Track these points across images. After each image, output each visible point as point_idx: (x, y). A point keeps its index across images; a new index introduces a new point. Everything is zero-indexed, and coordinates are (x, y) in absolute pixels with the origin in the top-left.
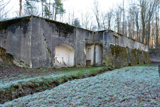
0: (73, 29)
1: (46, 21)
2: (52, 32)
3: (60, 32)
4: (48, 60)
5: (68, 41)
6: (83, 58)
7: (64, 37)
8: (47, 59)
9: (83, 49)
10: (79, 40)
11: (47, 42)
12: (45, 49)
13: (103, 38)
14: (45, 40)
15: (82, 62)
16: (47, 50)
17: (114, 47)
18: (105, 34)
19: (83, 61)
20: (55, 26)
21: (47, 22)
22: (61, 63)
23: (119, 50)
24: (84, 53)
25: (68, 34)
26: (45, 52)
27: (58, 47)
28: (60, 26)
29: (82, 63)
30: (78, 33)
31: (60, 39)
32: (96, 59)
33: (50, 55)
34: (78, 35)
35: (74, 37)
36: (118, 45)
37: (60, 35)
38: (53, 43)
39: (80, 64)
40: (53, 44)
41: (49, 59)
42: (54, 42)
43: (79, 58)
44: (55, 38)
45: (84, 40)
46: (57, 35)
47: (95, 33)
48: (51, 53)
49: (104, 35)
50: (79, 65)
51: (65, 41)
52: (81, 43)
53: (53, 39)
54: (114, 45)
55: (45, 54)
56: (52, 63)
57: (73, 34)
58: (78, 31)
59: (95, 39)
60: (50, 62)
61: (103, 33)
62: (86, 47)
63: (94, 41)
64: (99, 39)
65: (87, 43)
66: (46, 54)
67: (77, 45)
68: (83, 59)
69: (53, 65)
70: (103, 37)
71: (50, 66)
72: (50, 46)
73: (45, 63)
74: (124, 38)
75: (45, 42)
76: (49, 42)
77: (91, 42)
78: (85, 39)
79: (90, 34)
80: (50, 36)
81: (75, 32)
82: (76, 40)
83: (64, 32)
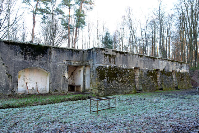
0: (47, 50)
1: (5, 44)
2: (15, 54)
3: (26, 54)
4: (7, 86)
5: (39, 64)
6: (62, 83)
7: (33, 59)
8: (7, 84)
9: (63, 73)
10: (55, 62)
11: (6, 67)
12: (3, 75)
13: (91, 59)
14: (3, 64)
15: (61, 87)
16: (7, 75)
17: (107, 70)
18: (93, 53)
19: (63, 87)
20: (18, 48)
21: (7, 45)
22: (34, 89)
23: (116, 73)
24: (65, 77)
25: (39, 56)
26: (4, 77)
27: (29, 71)
28: (26, 48)
29: (62, 89)
30: (54, 54)
31: (25, 62)
32: (86, 84)
33: (11, 81)
34: (55, 56)
35: (48, 60)
36: (115, 66)
37: (25, 58)
38: (14, 67)
39: (57, 91)
40: (15, 69)
41: (9, 85)
42: (16, 66)
43: (56, 84)
44: (18, 61)
45: (65, 62)
46: (21, 58)
47: (84, 52)
48: (13, 78)
49: (91, 54)
50: (55, 91)
51: (33, 64)
52: (59, 65)
53: (15, 63)
54: (106, 67)
55: (3, 79)
56: (13, 89)
57: (46, 55)
58: (55, 52)
59: (84, 59)
60: (10, 87)
61: (90, 52)
62: (68, 70)
63: (82, 62)
64: (87, 59)
65: (69, 65)
66: (5, 79)
67: (53, 68)
68: (63, 85)
69: (14, 91)
70: (90, 56)
71: (11, 92)
72: (11, 71)
73: (3, 89)
74: (129, 57)
75: (4, 67)
76: (9, 66)
77: (77, 63)
78: (66, 60)
79: (75, 54)
80: (10, 59)
81: (50, 53)
82: (51, 63)
83: (32, 54)
